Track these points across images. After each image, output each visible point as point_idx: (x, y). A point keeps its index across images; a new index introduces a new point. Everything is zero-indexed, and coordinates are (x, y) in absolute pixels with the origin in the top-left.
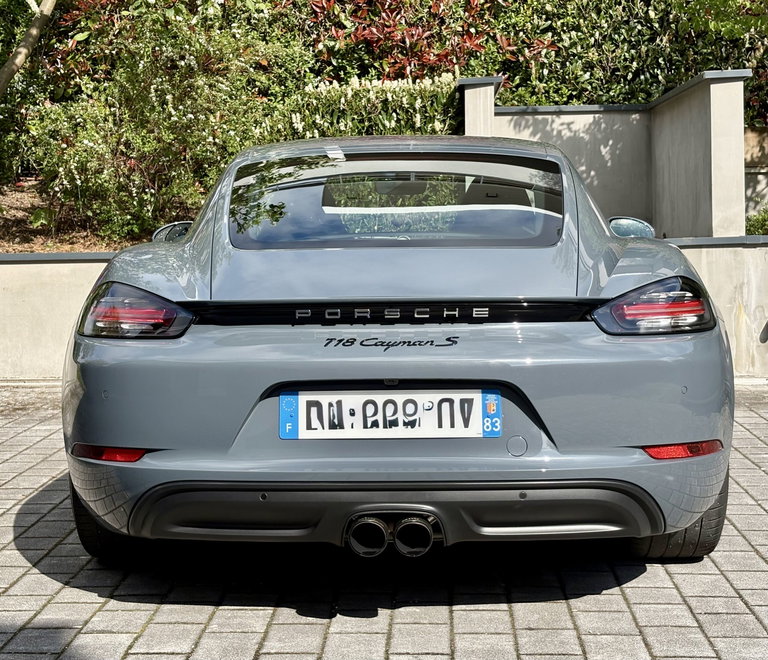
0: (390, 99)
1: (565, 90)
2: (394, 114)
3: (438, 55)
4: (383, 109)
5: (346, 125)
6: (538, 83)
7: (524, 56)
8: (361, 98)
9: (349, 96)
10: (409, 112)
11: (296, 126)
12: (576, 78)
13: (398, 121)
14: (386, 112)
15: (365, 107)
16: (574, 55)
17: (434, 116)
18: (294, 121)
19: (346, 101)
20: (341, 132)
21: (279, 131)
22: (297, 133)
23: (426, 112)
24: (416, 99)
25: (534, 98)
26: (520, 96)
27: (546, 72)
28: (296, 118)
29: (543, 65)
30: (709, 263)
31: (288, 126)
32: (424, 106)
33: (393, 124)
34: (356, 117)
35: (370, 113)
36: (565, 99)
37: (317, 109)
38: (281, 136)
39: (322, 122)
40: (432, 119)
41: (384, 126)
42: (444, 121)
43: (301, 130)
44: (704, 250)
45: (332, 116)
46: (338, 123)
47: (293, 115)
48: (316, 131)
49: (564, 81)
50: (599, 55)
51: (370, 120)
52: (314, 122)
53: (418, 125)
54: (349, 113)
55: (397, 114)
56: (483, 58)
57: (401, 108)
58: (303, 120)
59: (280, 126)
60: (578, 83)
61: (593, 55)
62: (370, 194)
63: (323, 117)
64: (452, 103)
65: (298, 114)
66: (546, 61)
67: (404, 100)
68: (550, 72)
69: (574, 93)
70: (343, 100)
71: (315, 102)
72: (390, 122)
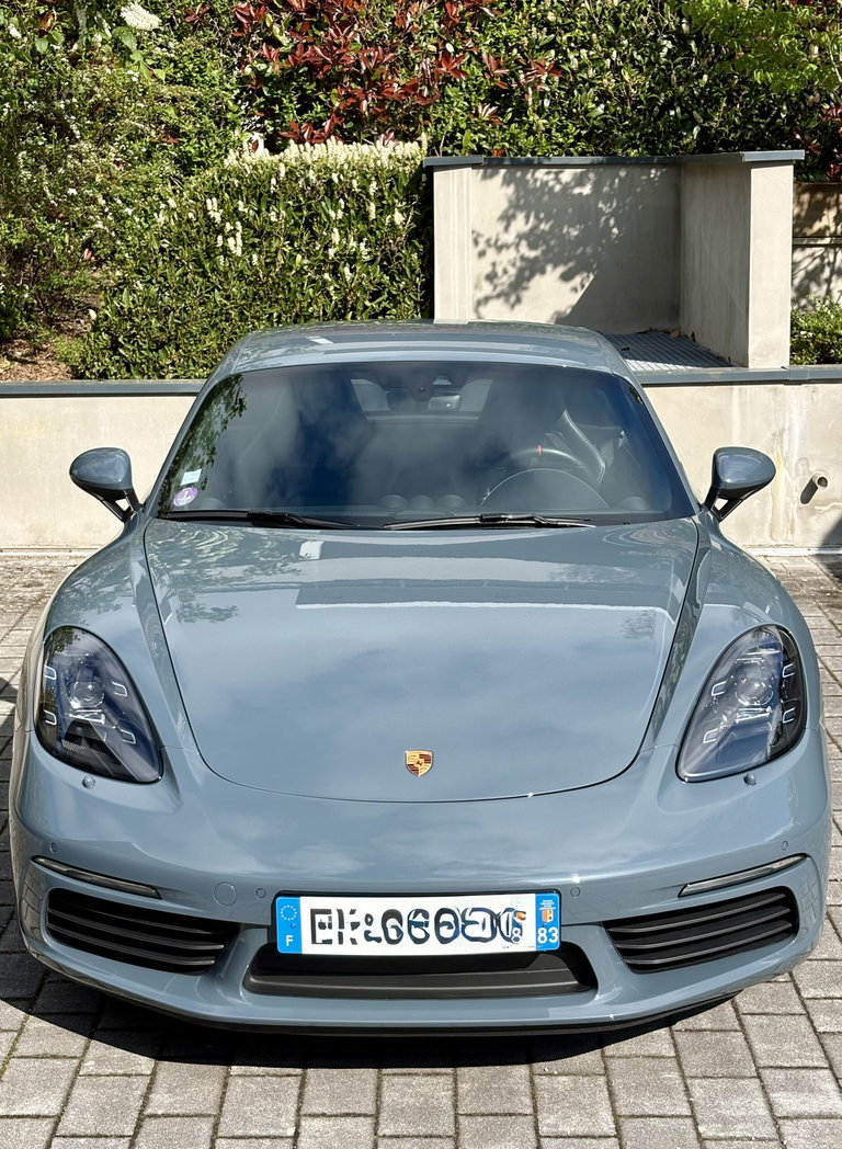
0: (336, 181)
1: (571, 129)
2: (341, 201)
3: (403, 86)
4: (326, 194)
5: (278, 215)
6: (537, 117)
7: (517, 81)
8: (298, 179)
9: (282, 174)
10: (361, 199)
11: (212, 214)
12: (586, 111)
13: (346, 209)
14: (331, 198)
15: (303, 191)
16: (584, 81)
17: (394, 204)
18: (209, 207)
19: (277, 182)
20: (271, 223)
21: (189, 221)
22: (214, 224)
23: (383, 198)
24: (370, 182)
25: (532, 138)
26: (513, 136)
27: (547, 103)
28: (212, 204)
29: (542, 95)
30: (742, 405)
31: (201, 216)
32: (381, 190)
33: (340, 214)
34: (291, 203)
35: (309, 199)
36: (572, 141)
37: (239, 192)
38: (192, 228)
39: (246, 210)
40: (390, 209)
41: (328, 216)
42: (407, 210)
43: (218, 219)
44: (736, 387)
45: (259, 203)
46: (268, 210)
47: (208, 201)
48: (238, 223)
49: (570, 115)
50: (617, 82)
51: (309, 207)
52: (236, 209)
53: (373, 216)
54: (281, 197)
55: (346, 201)
56: (464, 86)
57: (349, 191)
58: (221, 206)
59: (191, 215)
60: (588, 119)
61: (609, 82)
62: (310, 305)
63: (248, 202)
64: (417, 187)
65: (214, 200)
66: (547, 89)
67: (355, 183)
68: (553, 103)
69: (584, 132)
70: (273, 181)
71: (236, 182)
72: (336, 212)
